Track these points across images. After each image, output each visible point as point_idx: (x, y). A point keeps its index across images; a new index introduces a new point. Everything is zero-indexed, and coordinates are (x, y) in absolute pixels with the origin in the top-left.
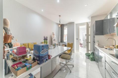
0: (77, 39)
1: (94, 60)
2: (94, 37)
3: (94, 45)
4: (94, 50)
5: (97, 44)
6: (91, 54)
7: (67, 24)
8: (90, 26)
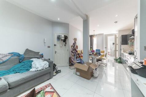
0: (106, 48)
1: (121, 63)
2: (121, 46)
3: (121, 51)
4: (121, 55)
5: (123, 51)
6: (119, 58)
7: (96, 35)
8: (117, 37)
